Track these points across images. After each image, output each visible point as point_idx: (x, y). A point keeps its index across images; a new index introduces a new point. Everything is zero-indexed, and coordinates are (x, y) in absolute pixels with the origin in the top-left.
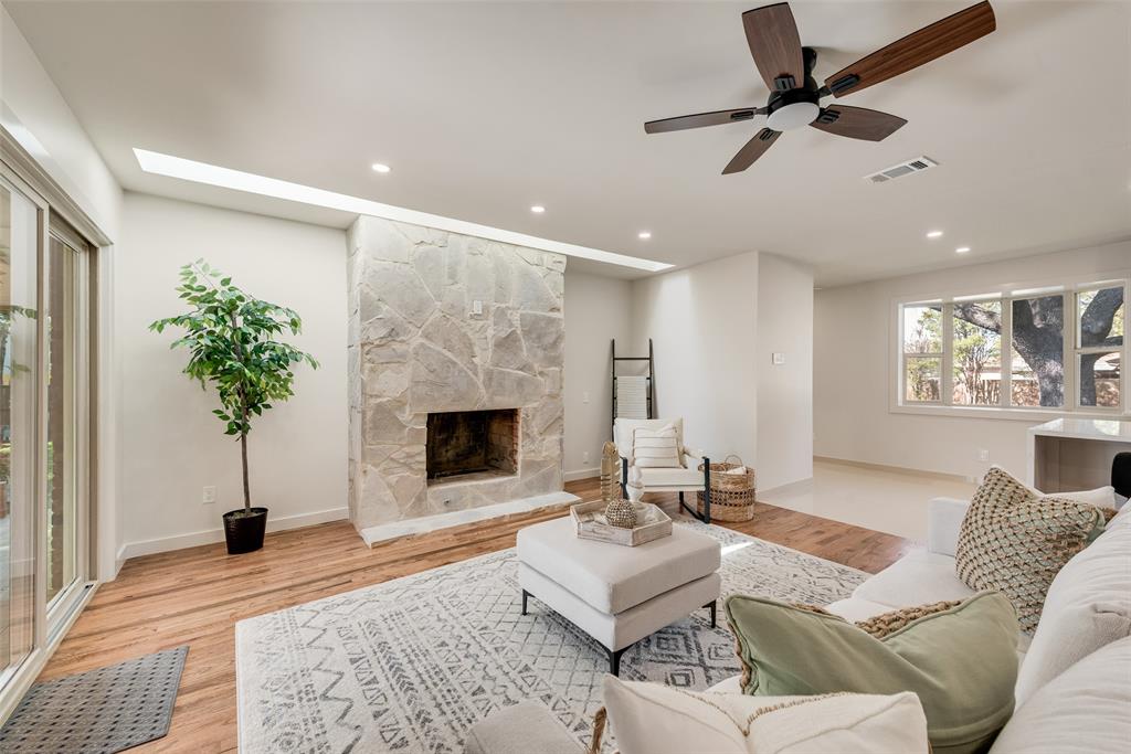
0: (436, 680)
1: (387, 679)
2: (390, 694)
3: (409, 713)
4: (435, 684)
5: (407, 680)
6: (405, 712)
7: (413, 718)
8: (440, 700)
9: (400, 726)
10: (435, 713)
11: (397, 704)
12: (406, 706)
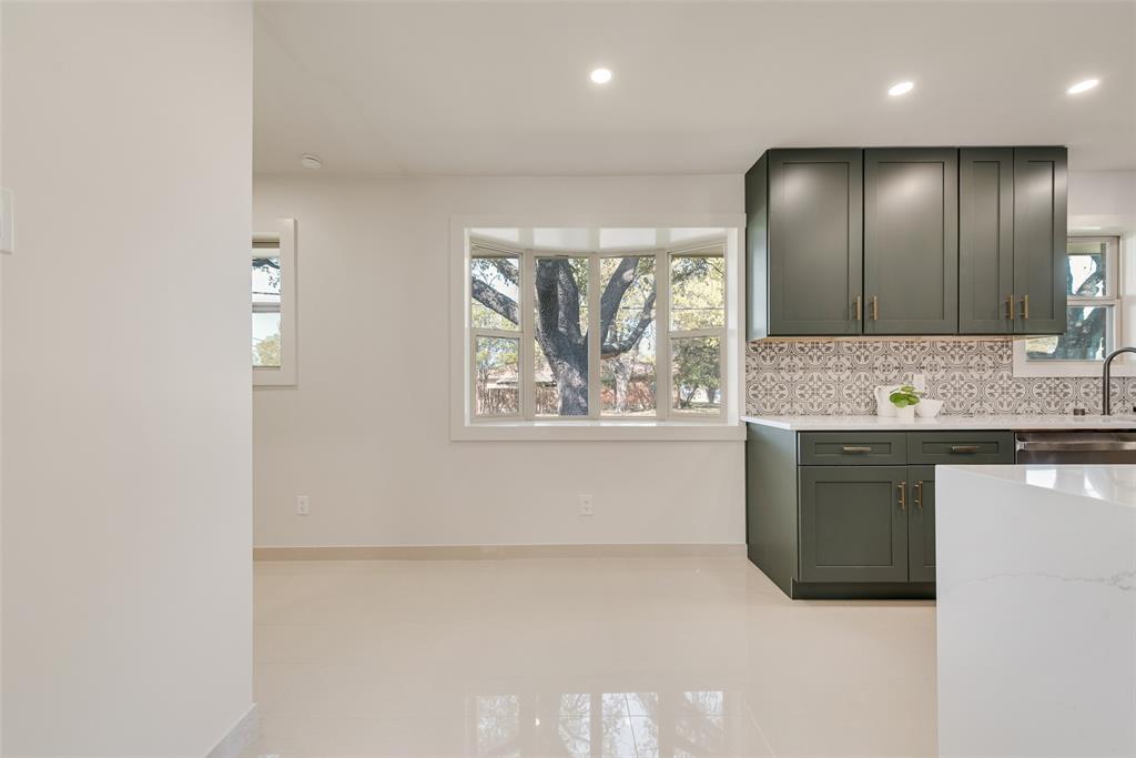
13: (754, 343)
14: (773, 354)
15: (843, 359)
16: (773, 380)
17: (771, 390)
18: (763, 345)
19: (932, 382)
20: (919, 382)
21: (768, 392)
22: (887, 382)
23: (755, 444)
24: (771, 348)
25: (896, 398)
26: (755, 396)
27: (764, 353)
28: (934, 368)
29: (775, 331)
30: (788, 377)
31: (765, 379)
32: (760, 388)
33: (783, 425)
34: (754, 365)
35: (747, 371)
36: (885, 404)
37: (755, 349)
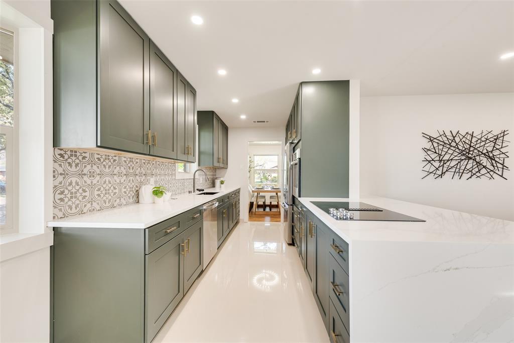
13: (61, 150)
14: (77, 161)
15: (122, 168)
16: (77, 184)
17: (76, 193)
18: (69, 153)
21: (73, 196)
24: (76, 156)
26: (62, 200)
27: (70, 160)
30: (89, 182)
31: (70, 184)
32: (66, 192)
34: (60, 170)
35: (54, 177)
37: (62, 156)
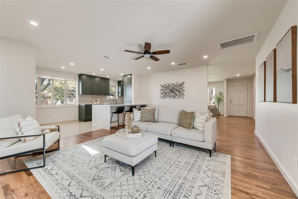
0: (173, 182)
1: (181, 193)
2: (185, 189)
3: (187, 181)
4: (175, 181)
5: (178, 188)
6: (187, 182)
7: (187, 180)
8: (178, 178)
9: (191, 181)
10: (182, 177)
11: (186, 185)
12: (185, 183)
15: (90, 97)
16: (82, 99)
19: (99, 100)
20: (98, 100)
21: (81, 101)
22: (95, 100)
23: (80, 107)
24: (82, 96)
25: (95, 101)
28: (99, 98)
29: (82, 94)
30: (84, 99)
33: (83, 104)
34: (80, 98)
36: (94, 102)
37: (80, 96)
